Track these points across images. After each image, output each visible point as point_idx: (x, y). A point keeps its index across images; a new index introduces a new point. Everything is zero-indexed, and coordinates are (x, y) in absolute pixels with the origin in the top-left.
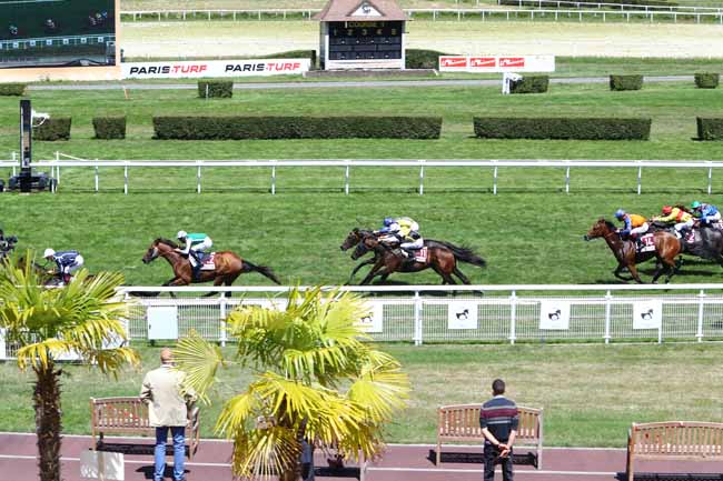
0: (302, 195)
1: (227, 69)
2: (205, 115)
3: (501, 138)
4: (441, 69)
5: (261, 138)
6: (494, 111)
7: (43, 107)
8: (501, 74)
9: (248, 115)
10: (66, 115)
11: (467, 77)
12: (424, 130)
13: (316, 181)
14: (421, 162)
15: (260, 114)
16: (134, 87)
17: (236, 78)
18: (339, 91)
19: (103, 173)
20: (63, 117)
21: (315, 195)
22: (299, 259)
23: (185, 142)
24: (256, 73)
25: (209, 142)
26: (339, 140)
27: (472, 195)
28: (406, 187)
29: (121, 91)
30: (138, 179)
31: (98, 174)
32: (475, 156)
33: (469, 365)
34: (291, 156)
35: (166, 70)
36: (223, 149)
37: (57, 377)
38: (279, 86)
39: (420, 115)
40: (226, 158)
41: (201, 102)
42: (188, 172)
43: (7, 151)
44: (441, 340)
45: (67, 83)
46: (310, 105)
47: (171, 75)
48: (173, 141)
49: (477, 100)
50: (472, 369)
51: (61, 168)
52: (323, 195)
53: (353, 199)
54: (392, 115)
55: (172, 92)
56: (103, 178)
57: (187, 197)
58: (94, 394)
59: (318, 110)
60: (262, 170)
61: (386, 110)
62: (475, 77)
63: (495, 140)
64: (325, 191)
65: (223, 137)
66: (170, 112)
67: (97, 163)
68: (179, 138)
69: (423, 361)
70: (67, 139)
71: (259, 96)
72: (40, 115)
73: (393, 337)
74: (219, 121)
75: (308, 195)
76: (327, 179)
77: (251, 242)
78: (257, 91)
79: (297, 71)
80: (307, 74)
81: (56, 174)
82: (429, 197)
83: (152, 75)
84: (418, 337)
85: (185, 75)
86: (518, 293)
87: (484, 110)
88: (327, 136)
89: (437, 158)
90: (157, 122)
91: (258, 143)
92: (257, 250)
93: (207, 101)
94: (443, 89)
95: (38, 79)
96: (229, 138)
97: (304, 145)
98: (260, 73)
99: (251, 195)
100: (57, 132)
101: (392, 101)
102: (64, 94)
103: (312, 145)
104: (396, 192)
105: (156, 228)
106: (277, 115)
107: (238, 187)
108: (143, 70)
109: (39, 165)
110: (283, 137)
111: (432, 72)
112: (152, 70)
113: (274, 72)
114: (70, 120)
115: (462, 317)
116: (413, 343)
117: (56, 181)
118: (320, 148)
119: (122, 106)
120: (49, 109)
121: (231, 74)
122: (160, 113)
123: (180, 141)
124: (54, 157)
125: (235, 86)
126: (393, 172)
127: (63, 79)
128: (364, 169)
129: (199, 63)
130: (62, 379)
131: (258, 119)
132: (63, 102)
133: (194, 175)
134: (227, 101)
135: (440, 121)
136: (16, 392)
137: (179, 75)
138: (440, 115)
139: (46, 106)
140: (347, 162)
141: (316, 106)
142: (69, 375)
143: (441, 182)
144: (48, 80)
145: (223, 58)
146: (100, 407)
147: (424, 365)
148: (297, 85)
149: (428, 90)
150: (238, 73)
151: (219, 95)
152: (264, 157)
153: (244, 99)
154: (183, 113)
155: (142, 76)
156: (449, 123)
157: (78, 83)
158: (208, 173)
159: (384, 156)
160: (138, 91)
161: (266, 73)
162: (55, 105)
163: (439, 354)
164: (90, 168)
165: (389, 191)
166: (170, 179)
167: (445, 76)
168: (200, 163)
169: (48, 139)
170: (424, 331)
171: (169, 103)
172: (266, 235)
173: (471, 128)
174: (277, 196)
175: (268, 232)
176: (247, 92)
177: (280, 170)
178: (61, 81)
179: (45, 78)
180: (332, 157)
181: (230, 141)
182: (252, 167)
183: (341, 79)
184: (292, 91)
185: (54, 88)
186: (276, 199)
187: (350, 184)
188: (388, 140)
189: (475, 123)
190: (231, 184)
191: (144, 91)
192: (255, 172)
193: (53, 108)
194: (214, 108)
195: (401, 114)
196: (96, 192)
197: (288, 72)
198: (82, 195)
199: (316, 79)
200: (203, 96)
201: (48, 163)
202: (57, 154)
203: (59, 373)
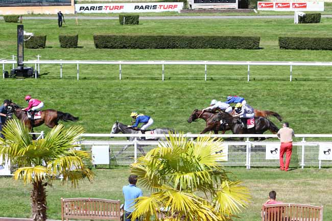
0: (180, 81)
1: (135, 8)
2: (123, 35)
3: (294, 49)
4: (259, 9)
5: (156, 48)
6: (289, 34)
7: (30, 29)
8: (294, 12)
9: (148, 35)
10: (43, 34)
11: (274, 13)
12: (250, 44)
13: (188, 73)
14: (248, 63)
15: (155, 34)
16: (81, 18)
17: (140, 13)
18: (200, 21)
19: (65, 68)
20: (42, 35)
21: (187, 81)
22: (179, 118)
23: (112, 50)
24: (152, 10)
25: (126, 50)
26: (200, 50)
27: (278, 82)
28: (240, 77)
29: (75, 20)
30: (85, 71)
31: (62, 68)
32: (279, 60)
33: (278, 180)
34: (173, 59)
35: (100, 8)
36: (134, 54)
37: (44, 187)
38: (165, 18)
39: (248, 36)
40: (136, 60)
41: (121, 27)
42: (114, 67)
43: (9, 55)
44: (261, 166)
45: (43, 15)
46: (184, 29)
47: (103, 11)
48: (105, 49)
49: (279, 27)
50: (281, 183)
51: (40, 64)
52: (192, 81)
53: (209, 84)
54: (231, 36)
55: (104, 21)
56: (65, 71)
57: (113, 81)
58: (63, 196)
59: (189, 32)
60: (157, 67)
61: (228, 32)
62: (278, 14)
63: (291, 50)
64: (192, 79)
65: (134, 47)
66: (103, 33)
67: (61, 62)
68: (108, 48)
69: (252, 178)
70: (44, 48)
71: (154, 24)
72: (28, 34)
73: (234, 164)
74: (131, 38)
75: (183, 81)
76: (194, 72)
77: (151, 108)
78: (152, 21)
79: (176, 10)
80: (181, 11)
81: (37, 68)
82: (253, 82)
83: (92, 11)
84: (248, 164)
85: (111, 11)
86: (306, 139)
87: (284, 33)
88: (195, 47)
89: (257, 60)
90: (95, 38)
91: (153, 51)
92: (154, 113)
93: (125, 26)
94: (260, 21)
95: (26, 13)
96: (136, 48)
97: (180, 52)
98: (154, 11)
99: (150, 81)
100: (38, 43)
101: (231, 27)
102: (42, 22)
103: (185, 52)
104: (234, 79)
105: (96, 100)
106: (165, 35)
107: (143, 76)
108: (87, 8)
109: (29, 63)
110: (168, 48)
111: (253, 11)
112: (93, 8)
113: (162, 10)
114: (46, 37)
115: (273, 152)
116: (246, 167)
117: (37, 72)
118: (190, 54)
119: (75, 29)
120: (33, 30)
121: (138, 11)
122: (97, 33)
123: (109, 49)
124: (37, 58)
125: (140, 18)
126: (232, 68)
127: (41, 13)
128: (216, 67)
129: (119, 5)
130: (47, 188)
131: (154, 37)
132: (41, 26)
133: (117, 69)
134: (136, 27)
135: (259, 39)
136: (17, 195)
137: (108, 11)
138: (259, 36)
139: (31, 29)
140: (205, 62)
141: (187, 30)
142: (51, 185)
143: (260, 74)
144: (32, 14)
145: (133, 2)
146: (67, 203)
147: (252, 180)
148: (176, 18)
149: (251, 21)
150: (141, 11)
151: (132, 23)
152: (157, 59)
153: (145, 25)
154: (110, 33)
155: (87, 12)
156: (263, 40)
157: (49, 15)
158: (126, 68)
159: (227, 59)
160: (85, 20)
161: (158, 10)
162: (36, 28)
163: (261, 174)
164: (57, 65)
165: (230, 79)
166: (103, 71)
167: (261, 13)
168: (120, 62)
169: (33, 48)
170: (252, 161)
171: (102, 28)
172: (159, 104)
173: (277, 43)
174: (166, 81)
175: (160, 103)
176: (147, 21)
177: (167, 67)
178: (39, 14)
179: (30, 13)
180: (197, 60)
181: (138, 50)
182: (151, 65)
183: (202, 14)
184: (174, 21)
185: (35, 18)
186: (165, 84)
187: (207, 75)
188: (229, 50)
189: (279, 40)
190: (138, 75)
191: (88, 20)
192: (153, 67)
193: (35, 30)
194: (129, 30)
195: (236, 35)
196: (61, 78)
197: (170, 10)
198: (53, 80)
199: (186, 14)
200: (122, 24)
201: (34, 62)
202: (38, 56)
203: (46, 184)
